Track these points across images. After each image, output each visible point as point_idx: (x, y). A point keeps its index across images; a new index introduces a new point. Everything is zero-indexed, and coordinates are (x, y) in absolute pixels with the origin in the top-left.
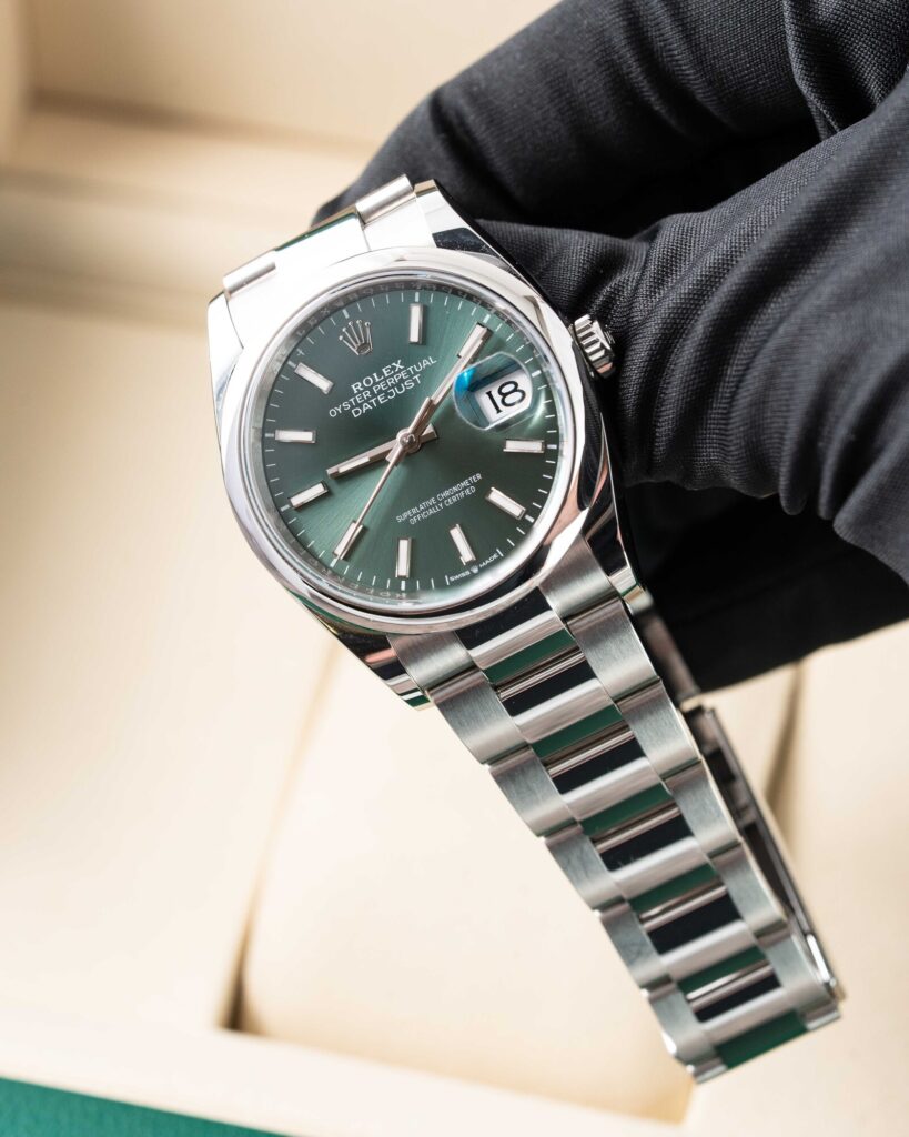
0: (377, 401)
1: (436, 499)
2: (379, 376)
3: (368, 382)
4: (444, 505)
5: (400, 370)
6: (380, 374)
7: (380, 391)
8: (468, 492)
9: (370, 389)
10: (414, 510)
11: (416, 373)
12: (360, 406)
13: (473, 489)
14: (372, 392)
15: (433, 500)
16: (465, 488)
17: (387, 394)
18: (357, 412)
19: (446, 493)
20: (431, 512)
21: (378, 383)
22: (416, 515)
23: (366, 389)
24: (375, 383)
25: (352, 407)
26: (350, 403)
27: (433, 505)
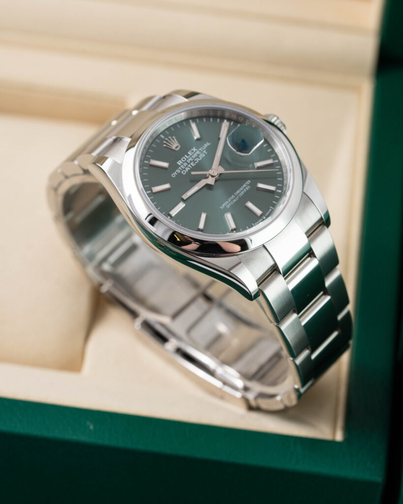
0: (191, 165)
1: (234, 195)
2: (188, 156)
3: (184, 159)
4: (239, 197)
5: (196, 151)
6: (188, 155)
7: (191, 162)
8: (247, 189)
9: (186, 162)
10: (227, 202)
11: (203, 150)
12: (185, 169)
13: (249, 187)
14: (187, 163)
15: (233, 196)
16: (245, 188)
17: (194, 162)
18: (184, 172)
19: (238, 192)
20: (234, 201)
21: (189, 158)
22: (228, 204)
23: (184, 162)
24: (187, 159)
25: (181, 171)
26: (179, 170)
27: (234, 198)
